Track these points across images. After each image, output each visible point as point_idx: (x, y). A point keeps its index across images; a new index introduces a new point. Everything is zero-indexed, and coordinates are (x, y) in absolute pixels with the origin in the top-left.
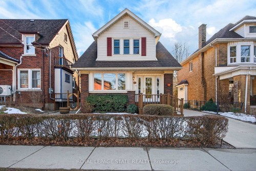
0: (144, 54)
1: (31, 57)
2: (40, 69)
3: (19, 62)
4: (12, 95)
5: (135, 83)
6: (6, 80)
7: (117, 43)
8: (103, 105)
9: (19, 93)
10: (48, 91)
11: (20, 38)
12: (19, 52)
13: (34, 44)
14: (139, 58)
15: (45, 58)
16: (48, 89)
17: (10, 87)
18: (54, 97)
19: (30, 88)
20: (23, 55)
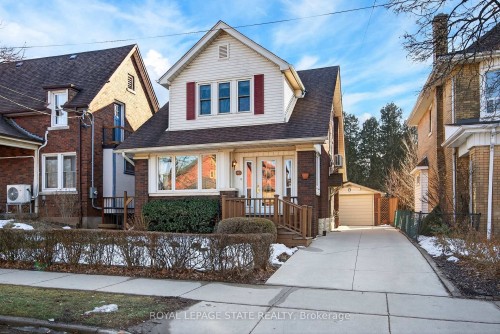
0: (259, 110)
1: (61, 132)
2: (74, 153)
3: (43, 142)
4: (33, 202)
5: (239, 173)
6: (24, 176)
7: (206, 91)
8: (171, 220)
9: (44, 198)
10: (88, 193)
11: (46, 99)
12: (43, 124)
13: (65, 107)
14: (249, 119)
15: (83, 131)
16: (88, 189)
17: (29, 187)
18: (102, 205)
19: (60, 188)
20: (49, 129)
